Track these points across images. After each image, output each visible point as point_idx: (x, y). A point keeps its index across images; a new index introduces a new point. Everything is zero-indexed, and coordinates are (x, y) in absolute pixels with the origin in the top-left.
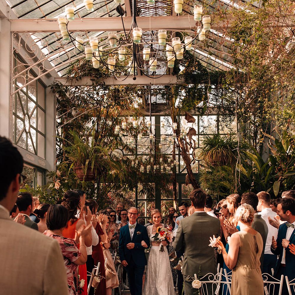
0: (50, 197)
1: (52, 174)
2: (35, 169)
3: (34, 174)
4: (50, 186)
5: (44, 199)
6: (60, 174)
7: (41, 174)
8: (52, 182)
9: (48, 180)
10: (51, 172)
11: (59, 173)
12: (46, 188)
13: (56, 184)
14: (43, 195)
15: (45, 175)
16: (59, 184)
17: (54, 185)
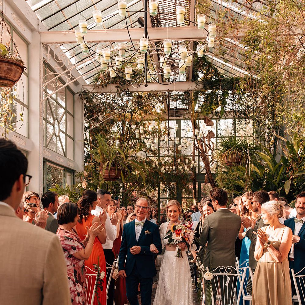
0: (78, 196)
1: (80, 175)
2: (64, 170)
3: (63, 175)
4: (78, 186)
5: (72, 197)
6: (87, 174)
7: (70, 174)
8: (80, 182)
9: (76, 180)
10: (79, 172)
11: (86, 173)
12: (74, 188)
13: (83, 183)
14: (72, 194)
15: (73, 176)
16: (86, 184)
17: (82, 186)
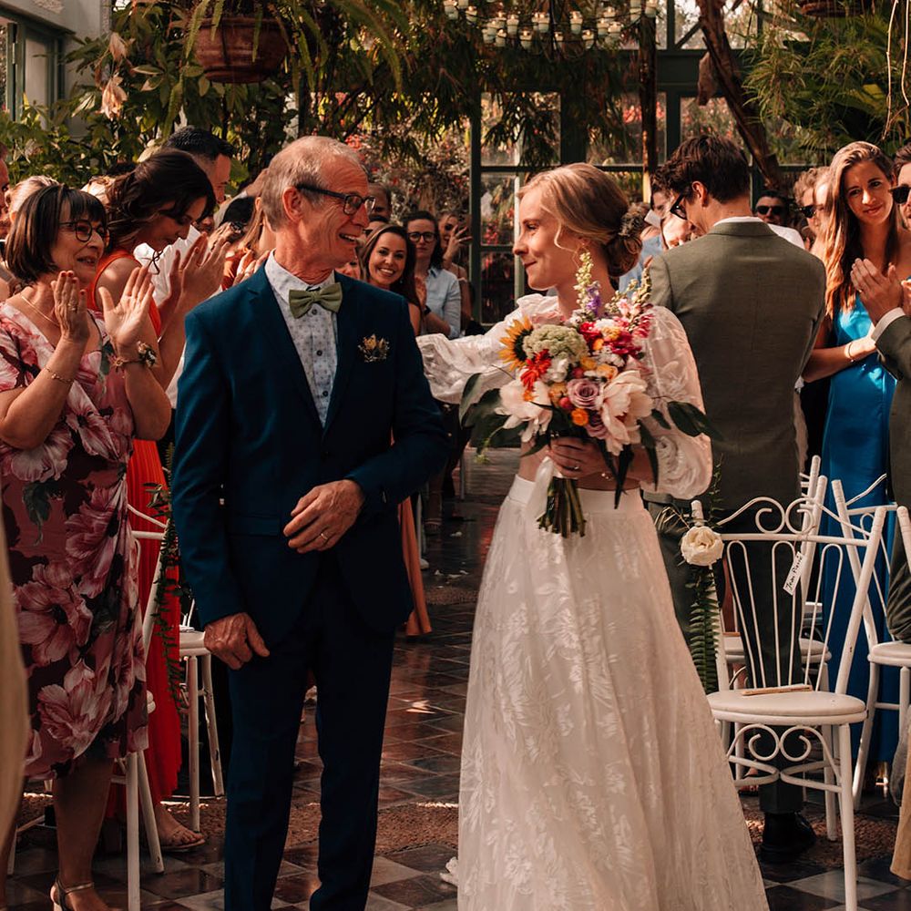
0: (83, 156)
1: (94, 50)
2: (15, 26)
3: (10, 50)
4: (82, 107)
5: (54, 162)
6: (123, 50)
7: (42, 49)
8: (92, 88)
9: (74, 76)
10: (88, 40)
11: (118, 45)
12: (63, 114)
13: (106, 94)
14: (50, 147)
15: (60, 57)
16: (118, 98)
17: (98, 105)
